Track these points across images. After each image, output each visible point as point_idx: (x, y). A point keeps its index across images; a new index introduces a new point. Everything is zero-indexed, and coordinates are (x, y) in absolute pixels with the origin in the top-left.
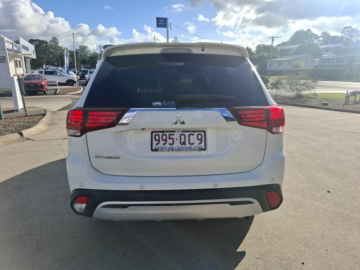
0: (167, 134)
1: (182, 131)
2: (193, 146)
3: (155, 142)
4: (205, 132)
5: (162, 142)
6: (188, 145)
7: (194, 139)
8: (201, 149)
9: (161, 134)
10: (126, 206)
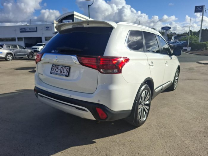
0: (57, 66)
1: (62, 66)
2: (64, 74)
3: (52, 70)
4: (70, 67)
5: (54, 70)
6: (62, 73)
7: (65, 70)
8: (66, 76)
9: (55, 66)
10: (43, 97)
